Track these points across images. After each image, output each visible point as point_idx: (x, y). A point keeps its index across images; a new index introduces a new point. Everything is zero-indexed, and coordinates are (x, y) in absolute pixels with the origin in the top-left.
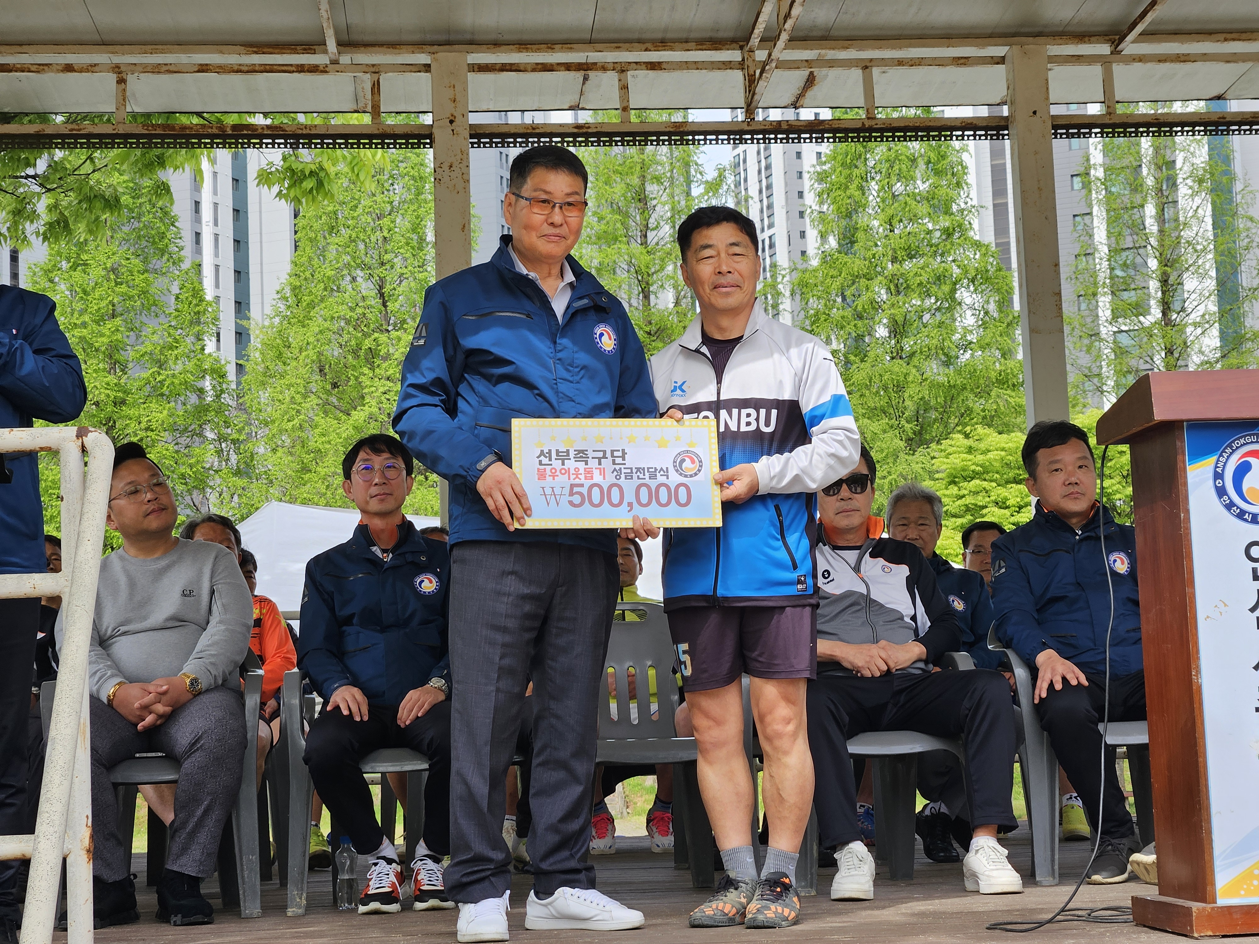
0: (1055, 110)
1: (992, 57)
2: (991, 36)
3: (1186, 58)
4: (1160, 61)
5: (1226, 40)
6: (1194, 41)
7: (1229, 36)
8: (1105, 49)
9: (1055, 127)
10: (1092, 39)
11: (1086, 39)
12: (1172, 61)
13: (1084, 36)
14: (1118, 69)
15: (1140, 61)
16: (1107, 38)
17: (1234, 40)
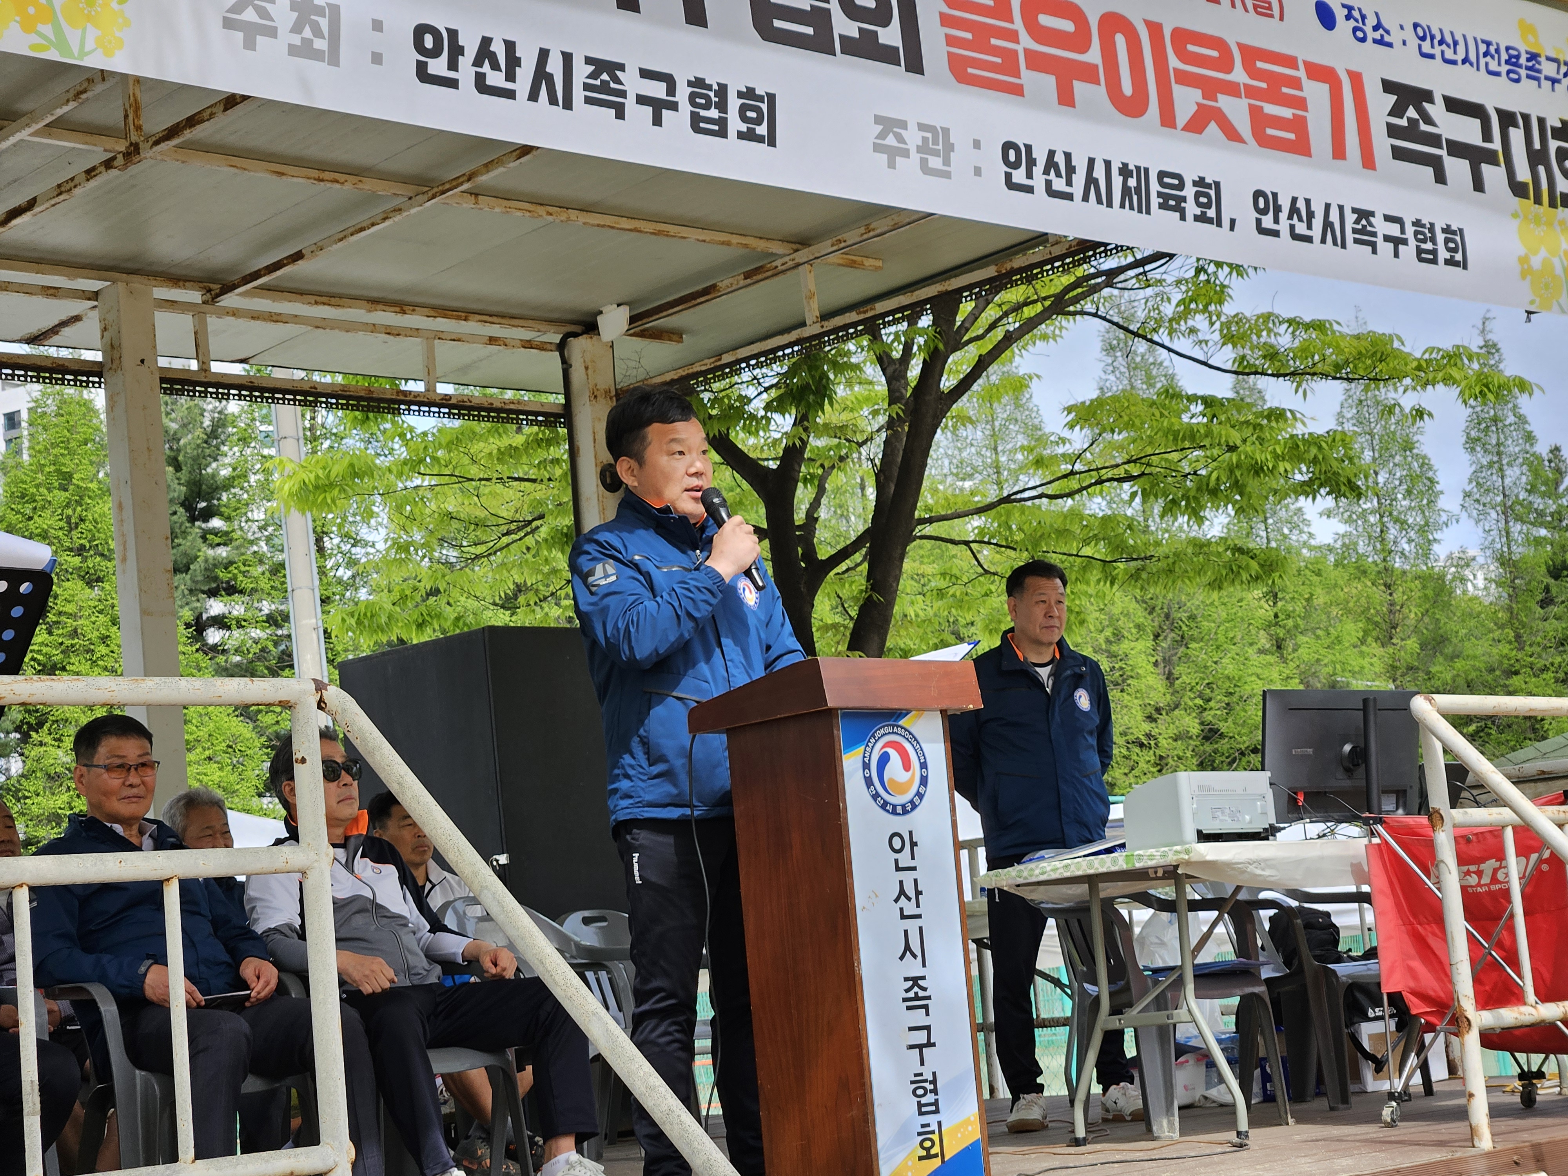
0: (163, 362)
1: (83, 291)
2: (83, 267)
3: (278, 318)
4: (253, 318)
5: (316, 303)
6: (285, 300)
7: (319, 299)
8: (194, 296)
9: (163, 380)
10: (187, 284)
11: (181, 283)
12: (265, 320)
13: (179, 280)
14: (213, 322)
15: (234, 315)
16: (201, 285)
17: (324, 304)
